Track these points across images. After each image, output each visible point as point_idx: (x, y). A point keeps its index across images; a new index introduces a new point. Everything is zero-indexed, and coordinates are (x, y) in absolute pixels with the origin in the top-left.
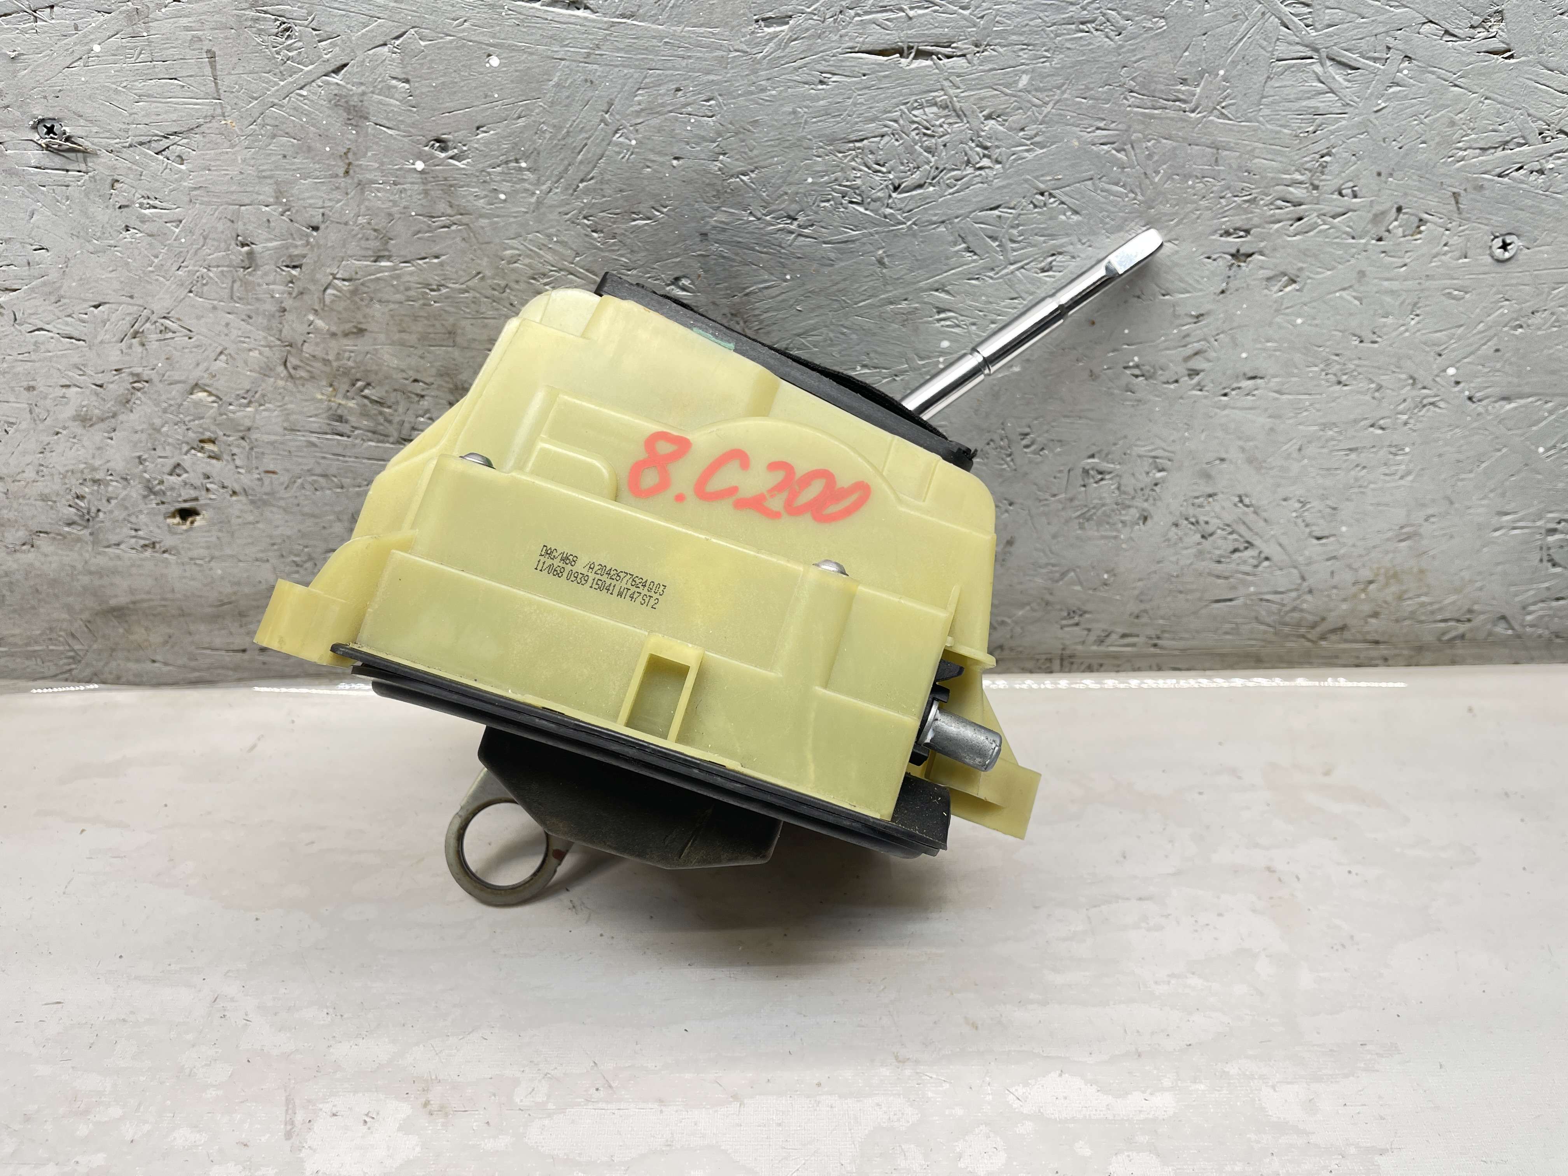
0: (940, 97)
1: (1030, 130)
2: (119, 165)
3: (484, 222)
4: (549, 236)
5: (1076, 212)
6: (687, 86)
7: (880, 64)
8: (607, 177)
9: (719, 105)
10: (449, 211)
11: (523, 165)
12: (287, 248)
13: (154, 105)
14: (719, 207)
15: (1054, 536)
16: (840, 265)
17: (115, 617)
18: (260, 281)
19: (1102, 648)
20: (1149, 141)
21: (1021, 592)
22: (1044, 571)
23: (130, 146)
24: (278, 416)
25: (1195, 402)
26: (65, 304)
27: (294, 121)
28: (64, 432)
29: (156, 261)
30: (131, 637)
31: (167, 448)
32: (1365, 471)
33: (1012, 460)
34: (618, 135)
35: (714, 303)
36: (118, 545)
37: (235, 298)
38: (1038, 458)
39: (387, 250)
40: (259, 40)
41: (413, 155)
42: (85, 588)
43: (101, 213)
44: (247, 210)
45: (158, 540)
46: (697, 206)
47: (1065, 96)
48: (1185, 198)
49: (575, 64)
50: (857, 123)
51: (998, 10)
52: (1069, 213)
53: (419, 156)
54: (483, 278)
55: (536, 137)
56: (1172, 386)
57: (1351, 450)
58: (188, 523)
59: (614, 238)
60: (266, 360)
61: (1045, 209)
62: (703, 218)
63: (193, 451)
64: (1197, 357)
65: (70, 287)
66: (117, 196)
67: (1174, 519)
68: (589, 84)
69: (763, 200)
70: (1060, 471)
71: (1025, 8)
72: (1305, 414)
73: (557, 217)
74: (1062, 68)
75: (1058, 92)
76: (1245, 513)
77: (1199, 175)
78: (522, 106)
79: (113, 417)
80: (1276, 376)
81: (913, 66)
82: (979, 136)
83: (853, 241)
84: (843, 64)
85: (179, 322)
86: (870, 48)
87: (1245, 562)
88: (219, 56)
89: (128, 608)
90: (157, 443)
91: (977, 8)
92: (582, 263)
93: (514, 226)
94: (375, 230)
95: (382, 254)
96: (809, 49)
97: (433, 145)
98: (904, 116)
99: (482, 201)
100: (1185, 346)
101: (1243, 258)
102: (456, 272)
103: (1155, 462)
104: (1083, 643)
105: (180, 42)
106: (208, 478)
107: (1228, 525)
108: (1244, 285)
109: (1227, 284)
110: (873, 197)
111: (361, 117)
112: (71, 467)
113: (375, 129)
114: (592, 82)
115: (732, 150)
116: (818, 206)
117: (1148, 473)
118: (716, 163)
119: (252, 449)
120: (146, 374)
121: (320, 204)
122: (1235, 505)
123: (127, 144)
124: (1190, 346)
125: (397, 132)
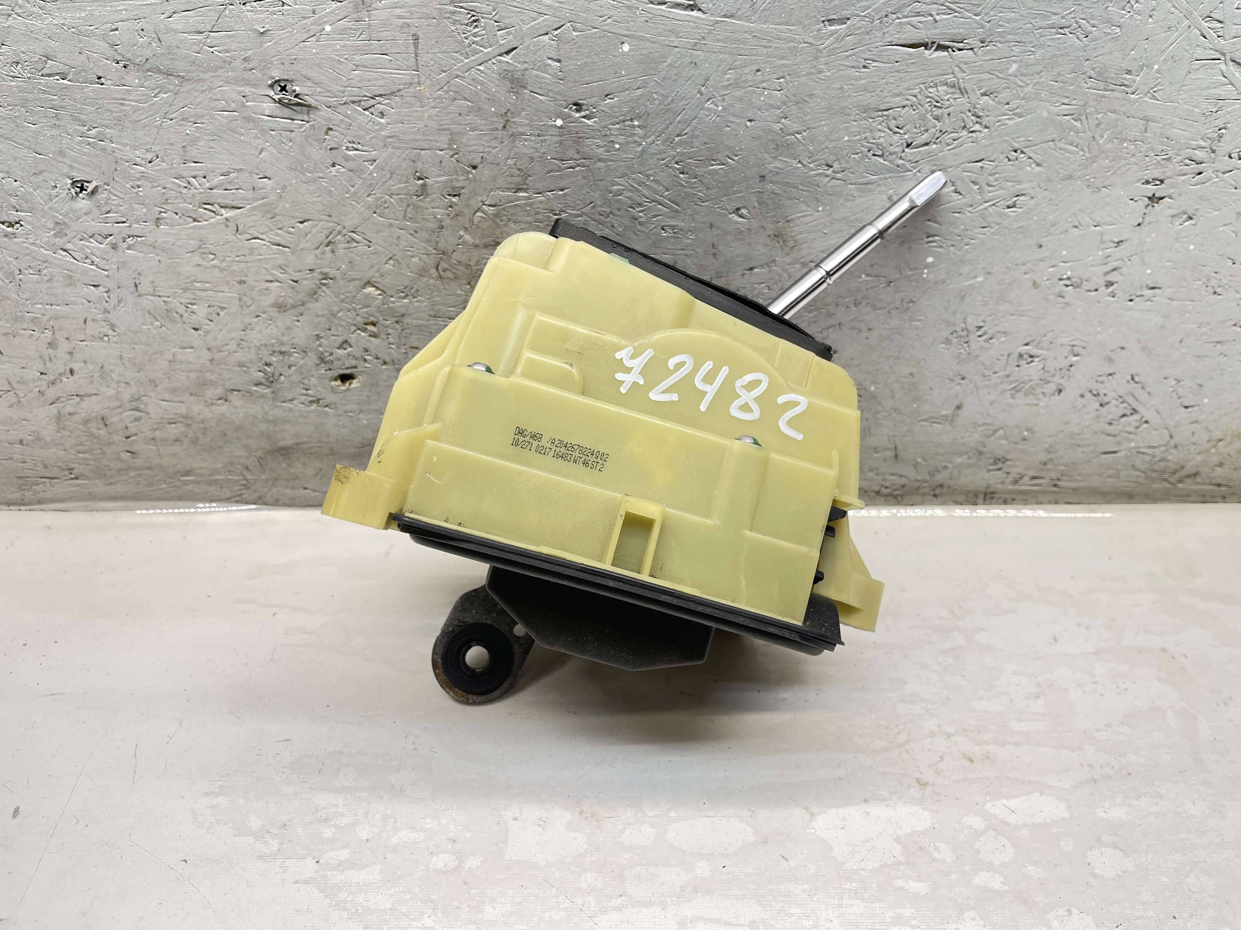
0: (951, 79)
1: (1012, 105)
2: (334, 117)
3: (601, 165)
4: (648, 176)
5: (1039, 165)
6: (766, 68)
7: (910, 54)
8: (698, 133)
9: (787, 83)
10: (576, 156)
11: (636, 123)
12: (452, 182)
13: (367, 73)
14: (776, 157)
15: (992, 403)
16: (858, 201)
17: (282, 455)
18: (428, 206)
19: (1016, 487)
20: (1099, 114)
21: (962, 445)
22: (980, 429)
23: (345, 103)
24: (424, 307)
25: (1108, 305)
26: (279, 220)
27: (470, 89)
28: (264, 316)
29: (352, 189)
30: (292, 470)
31: (340, 328)
32: (1226, 358)
33: (968, 346)
34: (709, 103)
35: (763, 227)
36: (292, 400)
37: (407, 218)
38: (987, 345)
39: (525, 184)
40: (453, 28)
41: (555, 114)
42: (262, 433)
43: (316, 153)
44: (426, 153)
45: (322, 397)
46: (760, 155)
47: (1043, 80)
48: (1120, 156)
49: (686, 50)
50: (886, 97)
51: (1001, 16)
52: (1033, 165)
53: (560, 116)
54: (593, 207)
55: (648, 103)
56: (1093, 294)
57: (1217, 342)
58: (347, 384)
59: (696, 178)
60: (422, 263)
61: (1016, 162)
62: (763, 165)
63: (358, 331)
64: (1114, 272)
65: (283, 207)
66: (329, 140)
67: (1081, 392)
68: (693, 65)
69: (810, 152)
70: (1002, 355)
71: (1021, 16)
72: (1188, 315)
73: (656, 163)
74: (1043, 59)
75: (1037, 76)
76: (1135, 388)
77: (1133, 140)
78: (641, 80)
79: (302, 305)
80: (1170, 287)
81: (933, 56)
82: (975, 108)
83: (872, 183)
84: (883, 54)
85: (363, 236)
86: (904, 42)
87: (1130, 424)
88: (422, 39)
89: (292, 449)
90: (332, 325)
91: (986, 14)
92: (670, 196)
93: (623, 168)
94: (519, 170)
95: (521, 187)
96: (859, 43)
97: (571, 108)
98: (922, 92)
99: (602, 149)
100: (1106, 264)
101: (1156, 200)
102: (575, 202)
103: (1072, 350)
104: (1003, 483)
105: (393, 27)
106: (367, 351)
107: (1121, 397)
108: (1155, 220)
109: (1143, 218)
110: (892, 151)
111: (521, 86)
112: (265, 342)
113: (530, 95)
114: (695, 64)
115: (792, 115)
116: (850, 157)
117: (1066, 357)
118: (779, 124)
119: (403, 330)
120: (332, 272)
121: (481, 150)
122: (1128, 382)
123: (342, 102)
124: (1109, 264)
125: (547, 98)
